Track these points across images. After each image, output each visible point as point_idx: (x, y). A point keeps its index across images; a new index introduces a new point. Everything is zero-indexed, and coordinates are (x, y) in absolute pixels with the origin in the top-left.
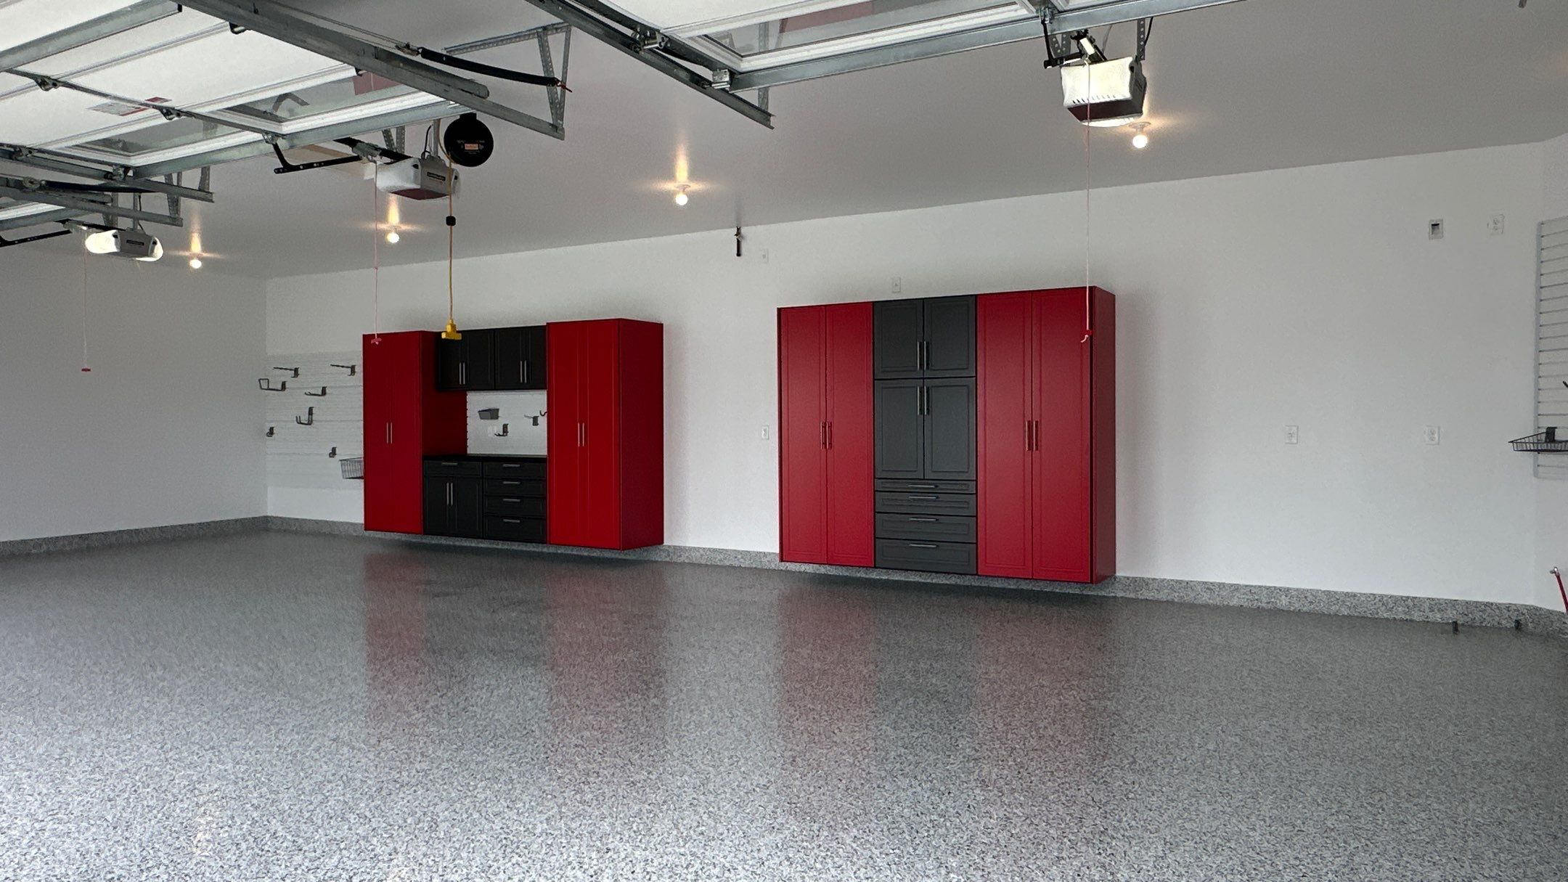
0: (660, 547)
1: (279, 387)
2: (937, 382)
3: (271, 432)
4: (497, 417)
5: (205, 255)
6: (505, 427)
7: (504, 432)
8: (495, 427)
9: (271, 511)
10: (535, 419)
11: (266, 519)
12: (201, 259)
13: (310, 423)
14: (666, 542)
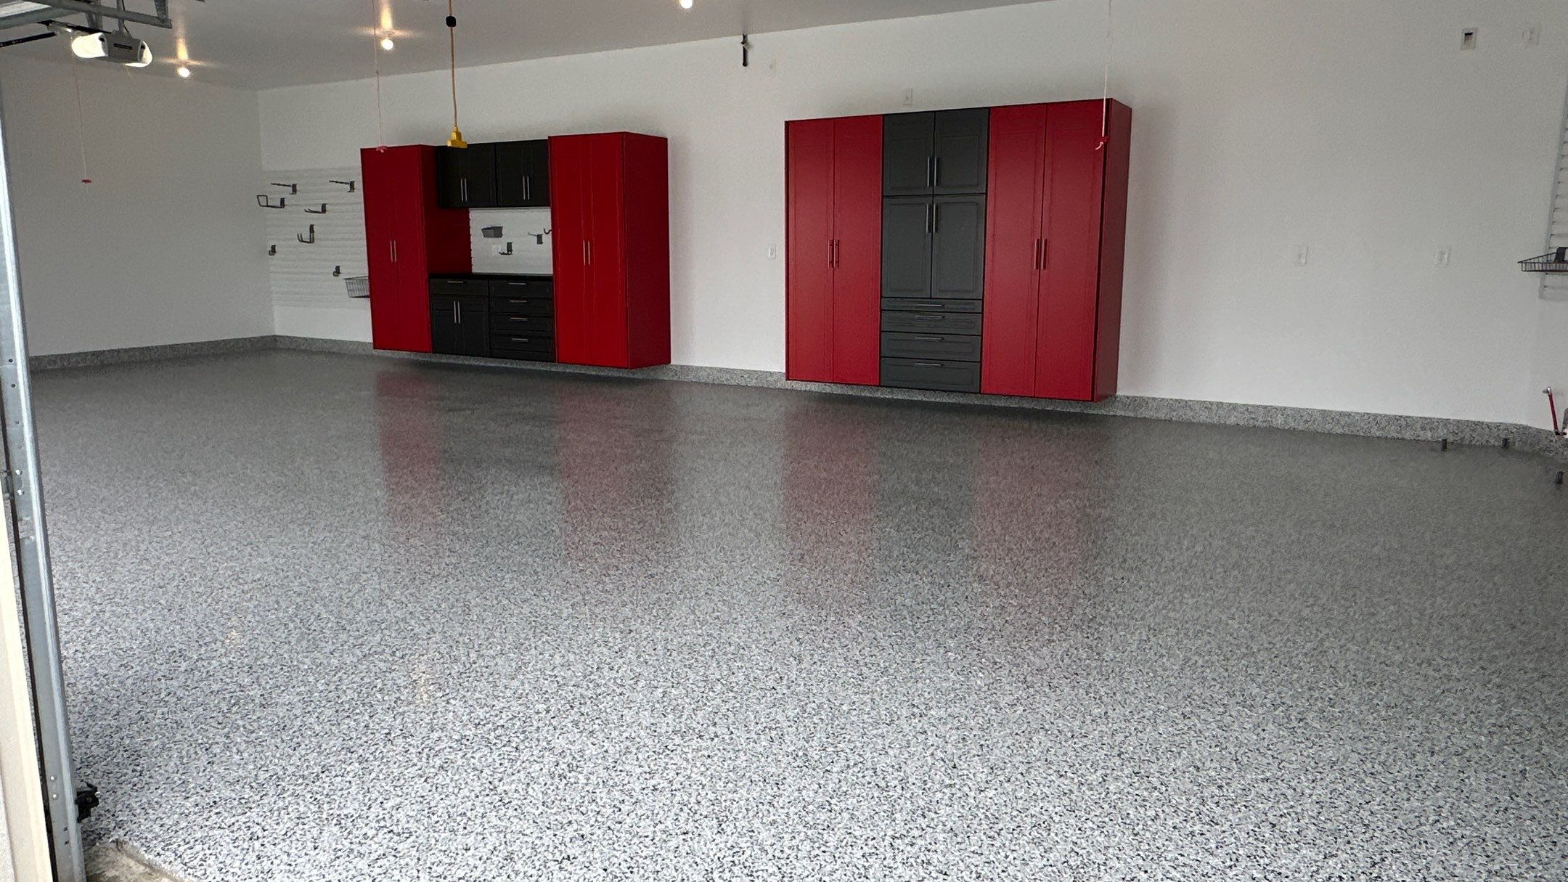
0: (668, 366)
1: (278, 204)
2: (947, 199)
3: (273, 250)
4: (500, 235)
5: (193, 63)
6: (509, 245)
7: (508, 251)
8: (498, 245)
9: (279, 331)
10: (539, 237)
11: (275, 339)
12: (189, 68)
13: (312, 241)
14: (673, 362)
